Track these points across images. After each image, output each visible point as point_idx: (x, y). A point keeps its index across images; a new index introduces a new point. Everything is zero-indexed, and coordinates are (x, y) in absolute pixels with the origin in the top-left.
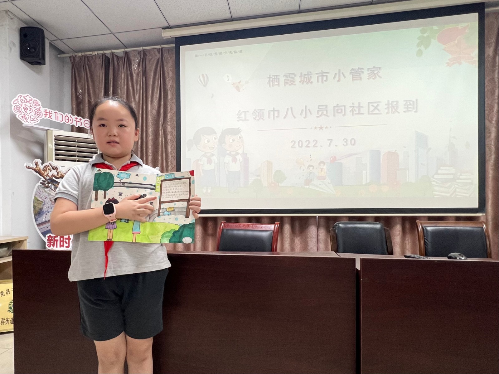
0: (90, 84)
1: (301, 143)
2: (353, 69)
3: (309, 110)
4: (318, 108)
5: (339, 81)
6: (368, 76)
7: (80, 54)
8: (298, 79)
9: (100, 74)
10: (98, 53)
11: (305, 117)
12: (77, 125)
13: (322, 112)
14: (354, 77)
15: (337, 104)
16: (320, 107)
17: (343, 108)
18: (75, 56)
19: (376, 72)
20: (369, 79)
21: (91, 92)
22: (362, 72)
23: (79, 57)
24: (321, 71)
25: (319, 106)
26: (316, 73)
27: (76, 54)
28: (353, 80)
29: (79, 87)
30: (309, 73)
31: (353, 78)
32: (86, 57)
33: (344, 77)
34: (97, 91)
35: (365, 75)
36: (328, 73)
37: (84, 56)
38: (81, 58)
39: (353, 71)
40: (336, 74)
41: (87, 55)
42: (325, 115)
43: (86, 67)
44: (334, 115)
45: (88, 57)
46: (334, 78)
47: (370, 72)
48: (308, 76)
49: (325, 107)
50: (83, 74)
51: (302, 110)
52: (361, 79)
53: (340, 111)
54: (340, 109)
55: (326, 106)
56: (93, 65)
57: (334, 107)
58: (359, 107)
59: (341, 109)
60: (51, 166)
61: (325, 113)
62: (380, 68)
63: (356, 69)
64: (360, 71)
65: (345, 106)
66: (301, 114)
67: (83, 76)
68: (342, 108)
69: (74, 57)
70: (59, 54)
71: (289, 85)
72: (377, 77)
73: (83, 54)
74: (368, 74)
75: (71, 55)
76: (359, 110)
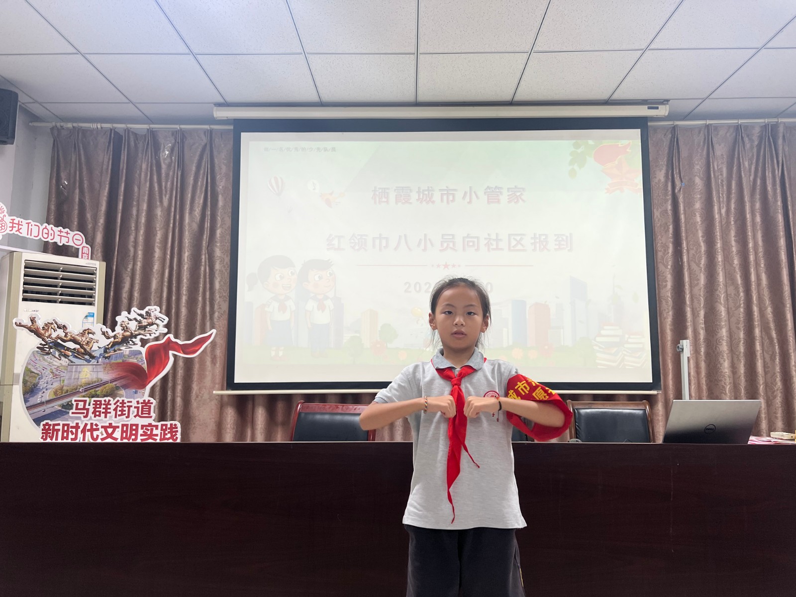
0: (85, 172)
1: (418, 286)
2: (488, 187)
3: (429, 239)
4: (442, 238)
5: (470, 202)
6: (508, 199)
7: (70, 125)
8: (414, 196)
9: (103, 159)
10: (102, 126)
11: (425, 250)
12: (61, 243)
13: (448, 244)
14: (490, 198)
15: (468, 234)
16: (445, 237)
17: (476, 240)
18: (60, 127)
19: (518, 194)
20: (510, 202)
21: (86, 186)
22: (501, 193)
23: (68, 129)
24: (447, 187)
25: (443, 235)
26: (440, 190)
27: (62, 124)
28: (488, 202)
29: (63, 175)
30: (431, 189)
31: (488, 199)
32: (79, 130)
33: (477, 197)
34: (97, 186)
35: (504, 198)
36: (455, 190)
37: (77, 129)
38: (70, 132)
39: (489, 191)
40: (465, 193)
41: (82, 127)
42: (451, 248)
43: (78, 146)
44: (464, 249)
45: (83, 130)
46: (464, 198)
47: (511, 193)
48: (428, 193)
49: (451, 237)
50: (74, 158)
51: (420, 240)
52: (499, 202)
53: (471, 244)
54: (471, 241)
55: (453, 235)
56: (92, 143)
57: (464, 238)
58: (498, 240)
59: (473, 242)
60: (57, 324)
61: (451, 245)
62: (523, 189)
63: (492, 188)
64: (497, 190)
65: (478, 238)
66: (419, 245)
67: (73, 160)
68: (474, 240)
69: (58, 129)
70: (31, 122)
71: (402, 203)
72: (520, 200)
73: (75, 125)
74: (508, 195)
75: (54, 124)
76: (497, 245)
